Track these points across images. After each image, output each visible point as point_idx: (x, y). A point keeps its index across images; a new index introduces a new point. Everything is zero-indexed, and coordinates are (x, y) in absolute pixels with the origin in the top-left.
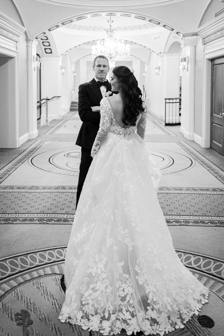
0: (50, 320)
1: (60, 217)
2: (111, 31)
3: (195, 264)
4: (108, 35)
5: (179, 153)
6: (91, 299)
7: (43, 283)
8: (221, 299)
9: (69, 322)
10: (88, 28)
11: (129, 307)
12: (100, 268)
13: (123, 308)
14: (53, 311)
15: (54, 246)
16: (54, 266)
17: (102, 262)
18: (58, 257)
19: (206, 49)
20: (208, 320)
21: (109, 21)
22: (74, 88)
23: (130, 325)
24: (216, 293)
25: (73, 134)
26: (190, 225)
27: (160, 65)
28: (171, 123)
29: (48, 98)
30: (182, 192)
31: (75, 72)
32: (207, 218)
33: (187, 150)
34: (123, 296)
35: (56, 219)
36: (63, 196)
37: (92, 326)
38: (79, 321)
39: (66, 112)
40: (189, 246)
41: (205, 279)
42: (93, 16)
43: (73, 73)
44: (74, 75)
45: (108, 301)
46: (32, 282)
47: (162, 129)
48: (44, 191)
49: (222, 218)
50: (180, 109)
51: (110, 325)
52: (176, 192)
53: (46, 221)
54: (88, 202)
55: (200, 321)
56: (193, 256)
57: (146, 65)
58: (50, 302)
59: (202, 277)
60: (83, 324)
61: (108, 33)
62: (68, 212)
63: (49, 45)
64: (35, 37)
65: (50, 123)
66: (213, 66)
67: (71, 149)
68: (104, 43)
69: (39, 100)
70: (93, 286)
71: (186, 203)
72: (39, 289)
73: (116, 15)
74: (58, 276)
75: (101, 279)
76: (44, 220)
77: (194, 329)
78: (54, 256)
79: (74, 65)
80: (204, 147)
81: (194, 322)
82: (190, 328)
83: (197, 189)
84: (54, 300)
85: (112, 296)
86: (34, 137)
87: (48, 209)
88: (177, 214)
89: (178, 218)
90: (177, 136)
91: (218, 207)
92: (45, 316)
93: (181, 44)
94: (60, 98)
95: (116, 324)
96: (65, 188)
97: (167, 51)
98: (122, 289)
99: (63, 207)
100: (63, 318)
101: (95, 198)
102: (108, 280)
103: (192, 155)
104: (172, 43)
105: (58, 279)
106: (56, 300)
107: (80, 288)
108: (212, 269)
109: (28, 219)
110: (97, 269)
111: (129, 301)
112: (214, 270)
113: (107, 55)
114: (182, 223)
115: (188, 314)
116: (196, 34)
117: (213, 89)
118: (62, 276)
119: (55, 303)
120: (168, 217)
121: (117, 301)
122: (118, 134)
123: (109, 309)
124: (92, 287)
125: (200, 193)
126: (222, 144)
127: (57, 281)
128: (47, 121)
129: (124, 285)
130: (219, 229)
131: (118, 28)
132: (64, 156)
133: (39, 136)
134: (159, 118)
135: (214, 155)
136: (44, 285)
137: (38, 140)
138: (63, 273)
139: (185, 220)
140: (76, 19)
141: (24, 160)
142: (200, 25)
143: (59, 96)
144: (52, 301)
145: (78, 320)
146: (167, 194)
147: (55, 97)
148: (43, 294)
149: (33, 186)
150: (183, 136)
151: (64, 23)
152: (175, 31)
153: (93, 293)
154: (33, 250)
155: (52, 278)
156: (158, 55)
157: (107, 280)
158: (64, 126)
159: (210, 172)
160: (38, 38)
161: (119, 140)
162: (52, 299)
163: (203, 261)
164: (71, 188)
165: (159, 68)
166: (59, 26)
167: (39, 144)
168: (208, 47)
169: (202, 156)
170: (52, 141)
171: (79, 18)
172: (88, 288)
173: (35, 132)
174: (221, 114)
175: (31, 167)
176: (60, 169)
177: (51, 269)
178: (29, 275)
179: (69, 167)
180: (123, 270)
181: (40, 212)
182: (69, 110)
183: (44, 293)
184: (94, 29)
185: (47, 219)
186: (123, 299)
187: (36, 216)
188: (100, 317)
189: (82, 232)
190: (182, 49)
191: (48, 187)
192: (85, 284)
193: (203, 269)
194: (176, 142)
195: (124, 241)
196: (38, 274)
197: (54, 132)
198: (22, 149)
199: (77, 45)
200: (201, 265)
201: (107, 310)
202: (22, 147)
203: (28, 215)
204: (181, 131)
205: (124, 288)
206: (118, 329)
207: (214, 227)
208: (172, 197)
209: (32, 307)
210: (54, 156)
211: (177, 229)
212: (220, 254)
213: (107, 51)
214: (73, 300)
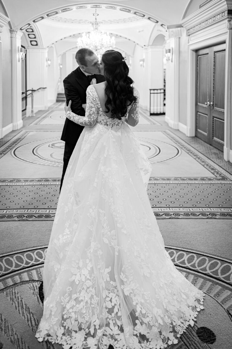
0: (23, 342)
1: (42, 213)
2: (97, 23)
3: (189, 263)
4: (93, 28)
5: (164, 142)
6: (74, 312)
7: (18, 293)
8: (221, 305)
9: (48, 340)
10: (73, 21)
11: (117, 320)
12: (84, 275)
13: (111, 322)
14: (27, 329)
15: (34, 247)
16: (32, 271)
17: (86, 268)
18: (37, 259)
19: (191, 40)
20: (209, 333)
21: (95, 15)
22: (60, 80)
23: (118, 341)
24: (214, 298)
25: (59, 125)
26: (181, 218)
27: (144, 57)
28: (155, 113)
29: (33, 89)
30: (170, 182)
31: (61, 65)
32: (198, 210)
33: (173, 139)
34: (110, 307)
35: (36, 215)
36: (46, 189)
37: (75, 344)
38: (59, 339)
39: (52, 104)
40: (181, 242)
41: (201, 281)
42: (78, 8)
43: (59, 65)
44: (60, 68)
45: (93, 314)
46: (5, 292)
47: (148, 119)
48: (26, 184)
49: (213, 209)
50: (165, 99)
51: (97, 343)
52: (164, 182)
53: (26, 217)
54: (70, 199)
55: (199, 335)
56: (186, 254)
57: (130, 58)
58: (25, 318)
59: (198, 278)
60: (65, 342)
61: (93, 26)
62: (51, 207)
63: (35, 38)
64: (20, 28)
65: (36, 113)
66: (198, 57)
67: (56, 139)
68: (89, 35)
69: (24, 91)
70: (76, 296)
71: (175, 194)
72: (13, 301)
73: (101, 7)
74: (37, 283)
75: (85, 288)
76: (24, 216)
77: (194, 346)
78: (33, 258)
79: (60, 58)
80: (189, 135)
81: (193, 336)
82: (188, 345)
83: (185, 179)
84: (30, 315)
85: (98, 308)
86: (19, 128)
87: (29, 204)
88: (166, 206)
89: (167, 210)
90: (162, 125)
91: (208, 197)
92: (17, 336)
93: (165, 36)
94: (46, 89)
95: (102, 341)
96: (49, 180)
97: (151, 44)
98: (109, 300)
99: (45, 201)
100: (40, 336)
101: (77, 195)
102: (94, 289)
103: (178, 144)
104: (156, 36)
105: (36, 286)
106: (33, 314)
107: (62, 299)
108: (207, 268)
109: (7, 215)
110: (81, 277)
111: (117, 313)
112: (210, 270)
113: (93, 47)
114: (172, 216)
115: (182, 325)
116: (180, 26)
117: (197, 79)
118: (41, 283)
119: (31, 318)
120: (157, 210)
121: (103, 313)
122: (105, 125)
123: (95, 323)
124: (75, 298)
125: (188, 183)
126: (207, 132)
127: (34, 290)
128: (32, 111)
129: (111, 295)
130: (211, 222)
131: (103, 22)
132: (49, 146)
133: (24, 126)
134: (143, 108)
135: (199, 143)
136: (19, 295)
137: (22, 131)
138: (42, 279)
139: (175, 213)
140: (61, 10)
141: (6, 152)
142: (184, 17)
143: (45, 87)
144: (27, 316)
145: (58, 337)
146: (155, 185)
147: (41, 89)
148: (17, 307)
149: (14, 179)
150: (168, 125)
151: (49, 15)
152: (160, 23)
153: (76, 304)
154: (9, 252)
155: (29, 286)
156: (142, 47)
157: (92, 288)
158: (49, 117)
159: (197, 160)
160: (22, 29)
161: (106, 131)
162: (27, 313)
163: (197, 259)
164: (55, 180)
165: (143, 60)
166: (44, 17)
167: (23, 135)
168: (192, 38)
169: (188, 145)
170: (37, 131)
171: (64, 10)
172: (71, 298)
173: (19, 123)
174: (206, 103)
175: (14, 159)
176: (44, 160)
177: (29, 275)
178: (2, 283)
179: (54, 158)
180: (110, 277)
181: (21, 207)
182: (55, 101)
183: (19, 306)
184: (80, 22)
185: (27, 215)
186: (110, 311)
187: (16, 212)
188: (85, 333)
189: (65, 233)
190: (166, 41)
191: (31, 180)
192: (67, 294)
193: (198, 269)
194: (161, 131)
195: (111, 244)
196: (13, 282)
197: (40, 122)
198: (5, 140)
199: (62, 37)
200: (195, 263)
201: (92, 325)
202: (5, 138)
203: (7, 211)
204: (166, 121)
205: (111, 298)
206: (105, 346)
207: (205, 219)
208: (161, 188)
209: (3, 325)
210: (38, 147)
211: (167, 222)
212: (214, 250)
213: (92, 43)
214: (53, 314)
